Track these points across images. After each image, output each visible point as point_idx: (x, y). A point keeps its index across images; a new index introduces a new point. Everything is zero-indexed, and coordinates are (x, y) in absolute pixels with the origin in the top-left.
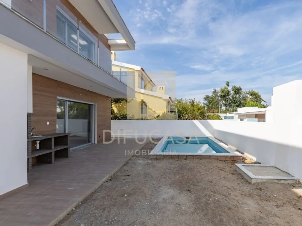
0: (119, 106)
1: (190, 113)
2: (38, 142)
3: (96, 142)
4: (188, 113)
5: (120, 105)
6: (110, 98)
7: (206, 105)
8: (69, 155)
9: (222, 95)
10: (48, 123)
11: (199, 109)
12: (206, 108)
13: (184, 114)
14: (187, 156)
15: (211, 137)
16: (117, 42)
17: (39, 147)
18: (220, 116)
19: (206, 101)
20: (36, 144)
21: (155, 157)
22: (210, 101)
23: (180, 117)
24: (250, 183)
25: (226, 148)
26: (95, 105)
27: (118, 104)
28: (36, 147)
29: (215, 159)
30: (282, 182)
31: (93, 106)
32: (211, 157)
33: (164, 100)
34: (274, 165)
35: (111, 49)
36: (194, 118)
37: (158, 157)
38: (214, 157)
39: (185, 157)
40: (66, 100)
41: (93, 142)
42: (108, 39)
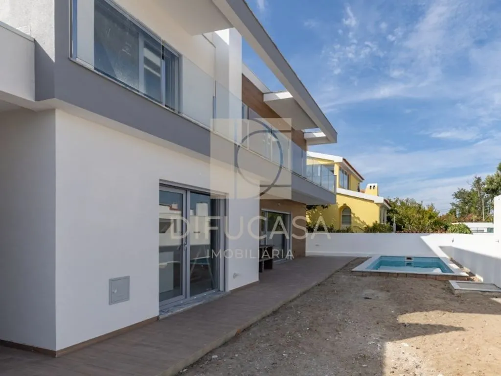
0: (312, 213)
1: (415, 223)
3: (291, 258)
4: (411, 222)
5: (314, 212)
6: (305, 204)
7: (457, 206)
8: (274, 267)
9: (488, 189)
11: (430, 218)
12: (457, 213)
13: (406, 225)
14: (398, 274)
15: (445, 258)
18: (469, 227)
19: (458, 200)
21: (361, 274)
22: (466, 200)
23: (399, 229)
24: (453, 294)
25: (453, 268)
26: (290, 215)
27: (311, 210)
29: (432, 278)
30: (487, 293)
31: (288, 216)
32: (428, 277)
33: (377, 204)
34: (493, 283)
35: (307, 144)
36: (423, 230)
37: (364, 274)
38: (432, 277)
39: (395, 275)
40: (266, 211)
42: (304, 133)
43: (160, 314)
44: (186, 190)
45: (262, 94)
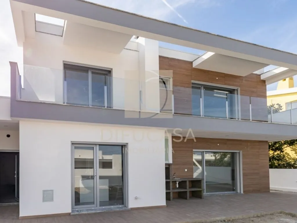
2: (177, 183)
3: (242, 192)
6: (267, 141)
10: (186, 170)
16: (275, 72)
17: (179, 187)
20: (176, 184)
26: (239, 153)
28: (176, 186)
35: (266, 84)
40: (203, 152)
41: (239, 191)
42: (260, 75)
43: (72, 212)
44: (96, 145)
45: (191, 63)
